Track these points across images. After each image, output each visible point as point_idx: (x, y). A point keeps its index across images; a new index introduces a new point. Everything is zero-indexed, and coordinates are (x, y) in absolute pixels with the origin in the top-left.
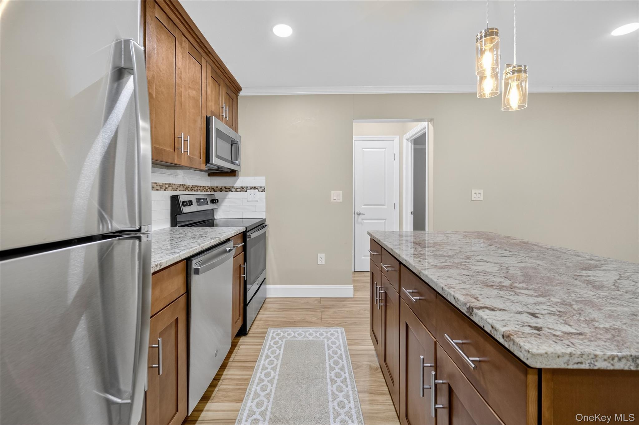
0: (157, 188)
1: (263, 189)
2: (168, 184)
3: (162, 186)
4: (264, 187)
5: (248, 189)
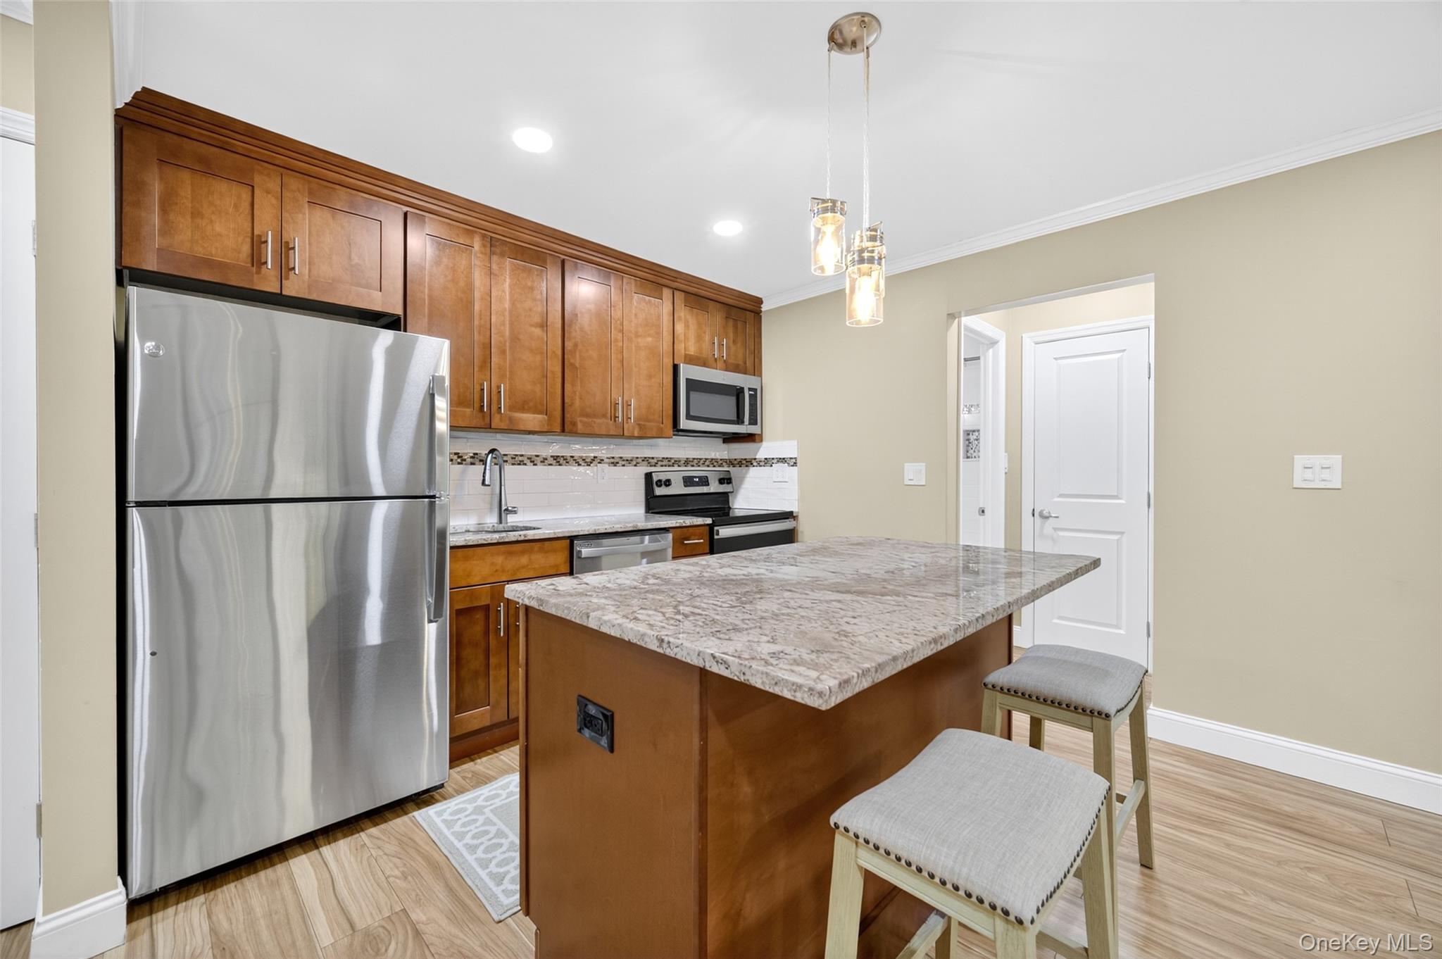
0: (623, 463)
1: (794, 460)
2: (641, 458)
3: (631, 460)
4: (795, 458)
5: (773, 461)
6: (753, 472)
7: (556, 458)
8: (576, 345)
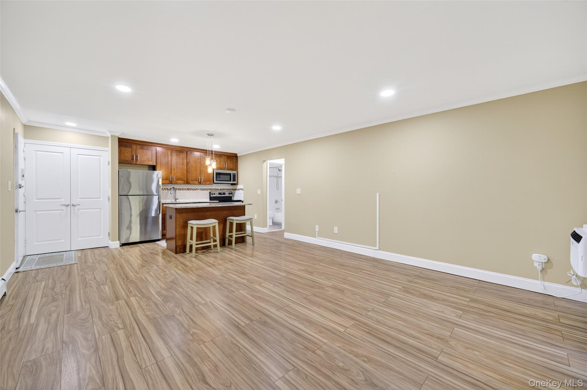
0: (204, 190)
2: (209, 189)
4: (243, 189)
5: (240, 189)
6: (237, 191)
7: (188, 189)
8: (190, 168)
